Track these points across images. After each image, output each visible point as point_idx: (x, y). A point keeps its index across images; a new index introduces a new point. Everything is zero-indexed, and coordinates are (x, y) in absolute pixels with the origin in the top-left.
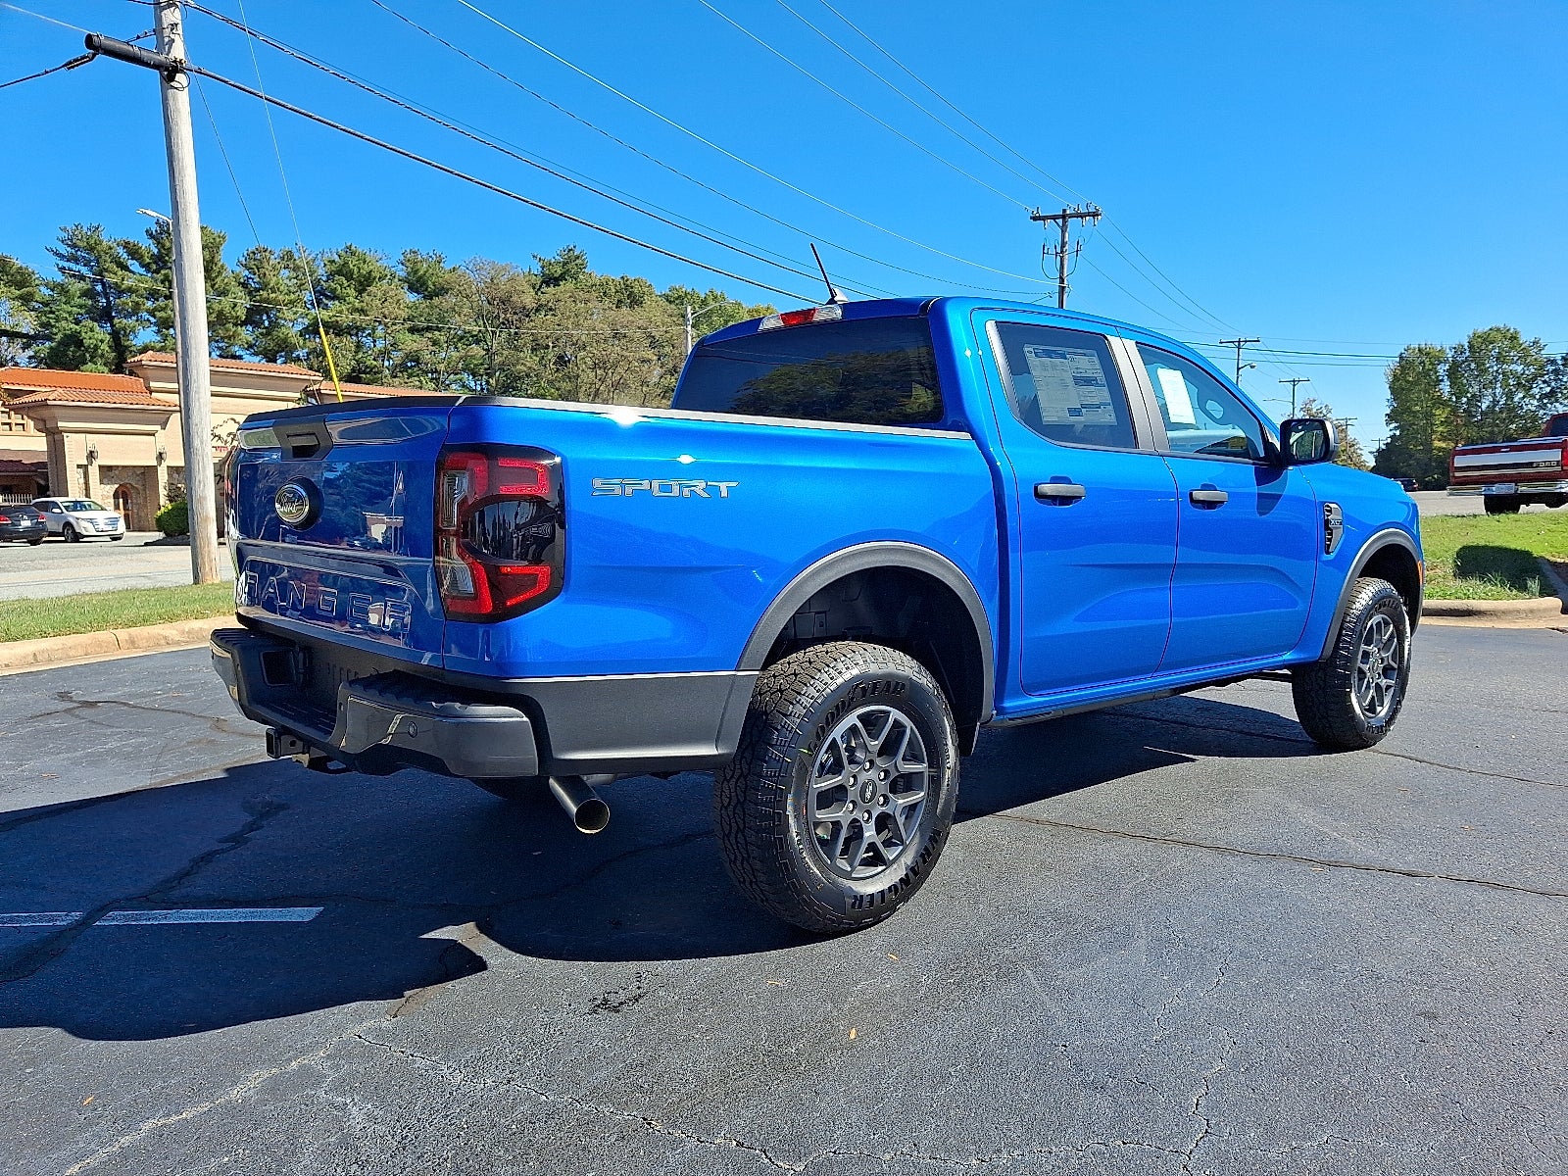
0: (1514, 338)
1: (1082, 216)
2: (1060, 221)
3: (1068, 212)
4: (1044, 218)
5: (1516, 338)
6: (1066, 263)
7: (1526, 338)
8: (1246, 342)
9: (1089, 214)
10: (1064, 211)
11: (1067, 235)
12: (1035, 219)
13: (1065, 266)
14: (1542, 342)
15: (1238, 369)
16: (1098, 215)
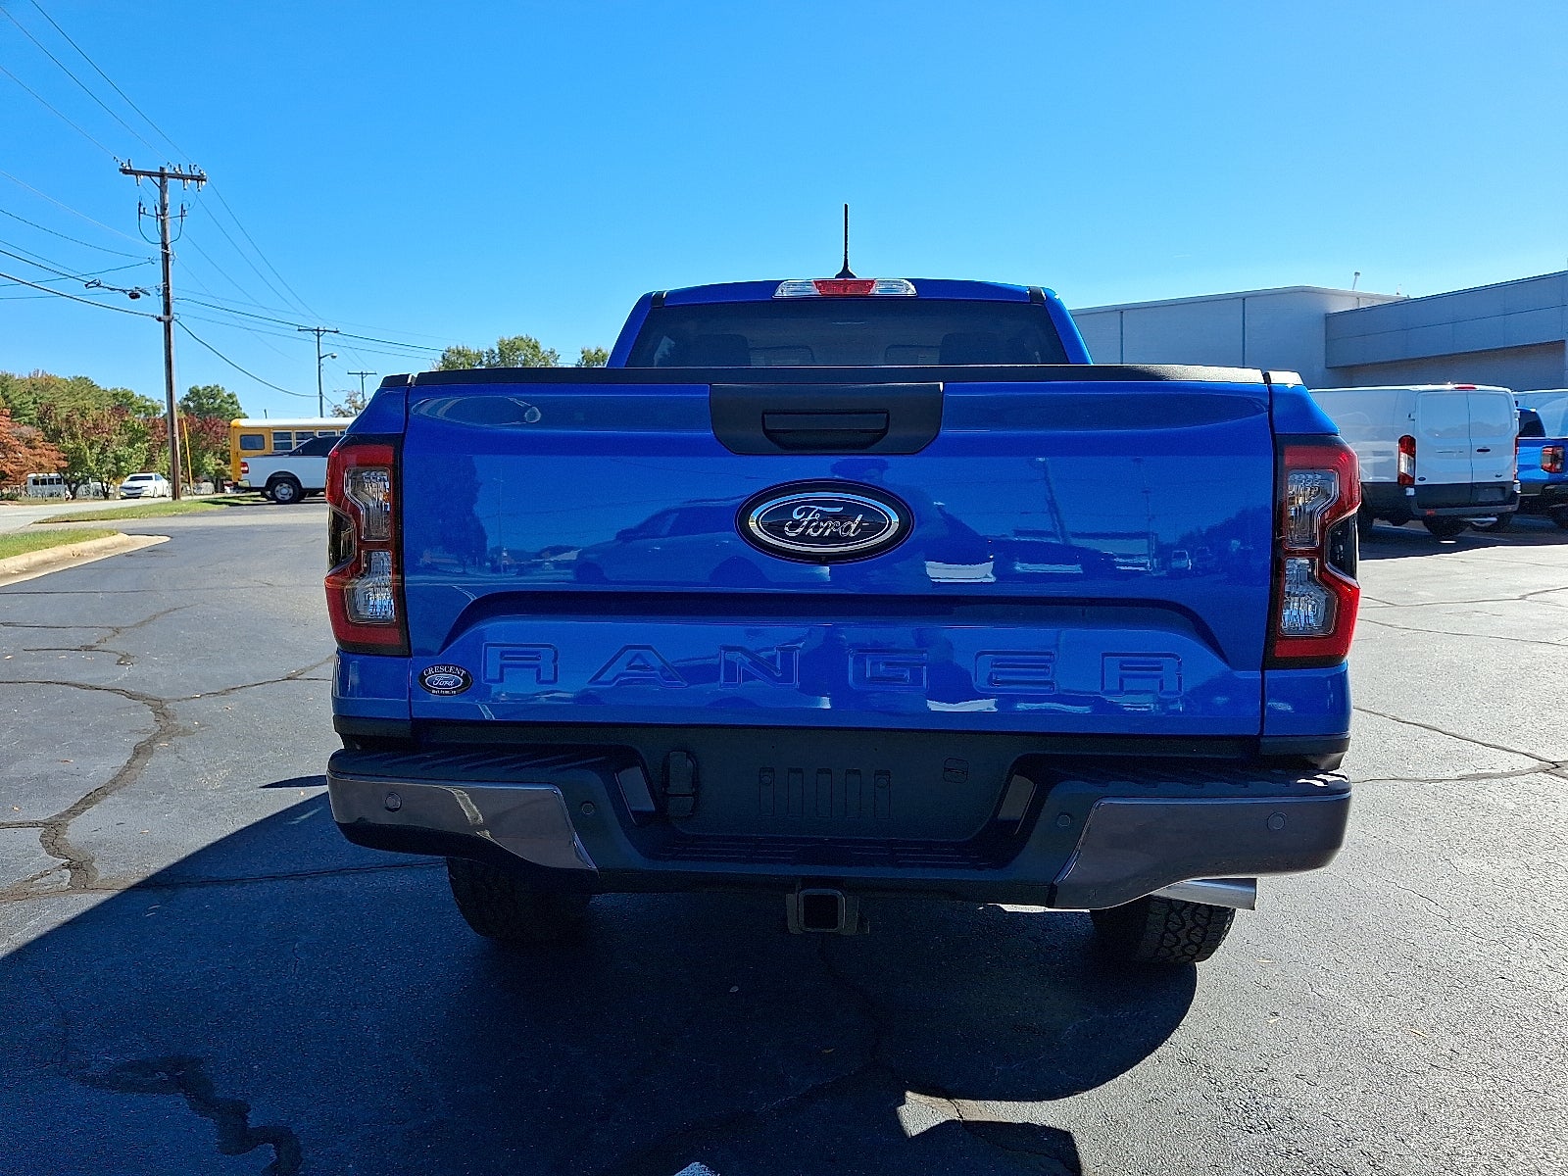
0: (535, 347)
1: (184, 178)
2: (157, 180)
3: (167, 171)
4: (137, 173)
5: (537, 347)
6: (168, 227)
7: (544, 347)
8: (325, 331)
9: (192, 178)
10: (162, 169)
11: (167, 196)
12: (125, 171)
13: (168, 231)
14: (557, 353)
15: (320, 358)
16: (202, 180)
